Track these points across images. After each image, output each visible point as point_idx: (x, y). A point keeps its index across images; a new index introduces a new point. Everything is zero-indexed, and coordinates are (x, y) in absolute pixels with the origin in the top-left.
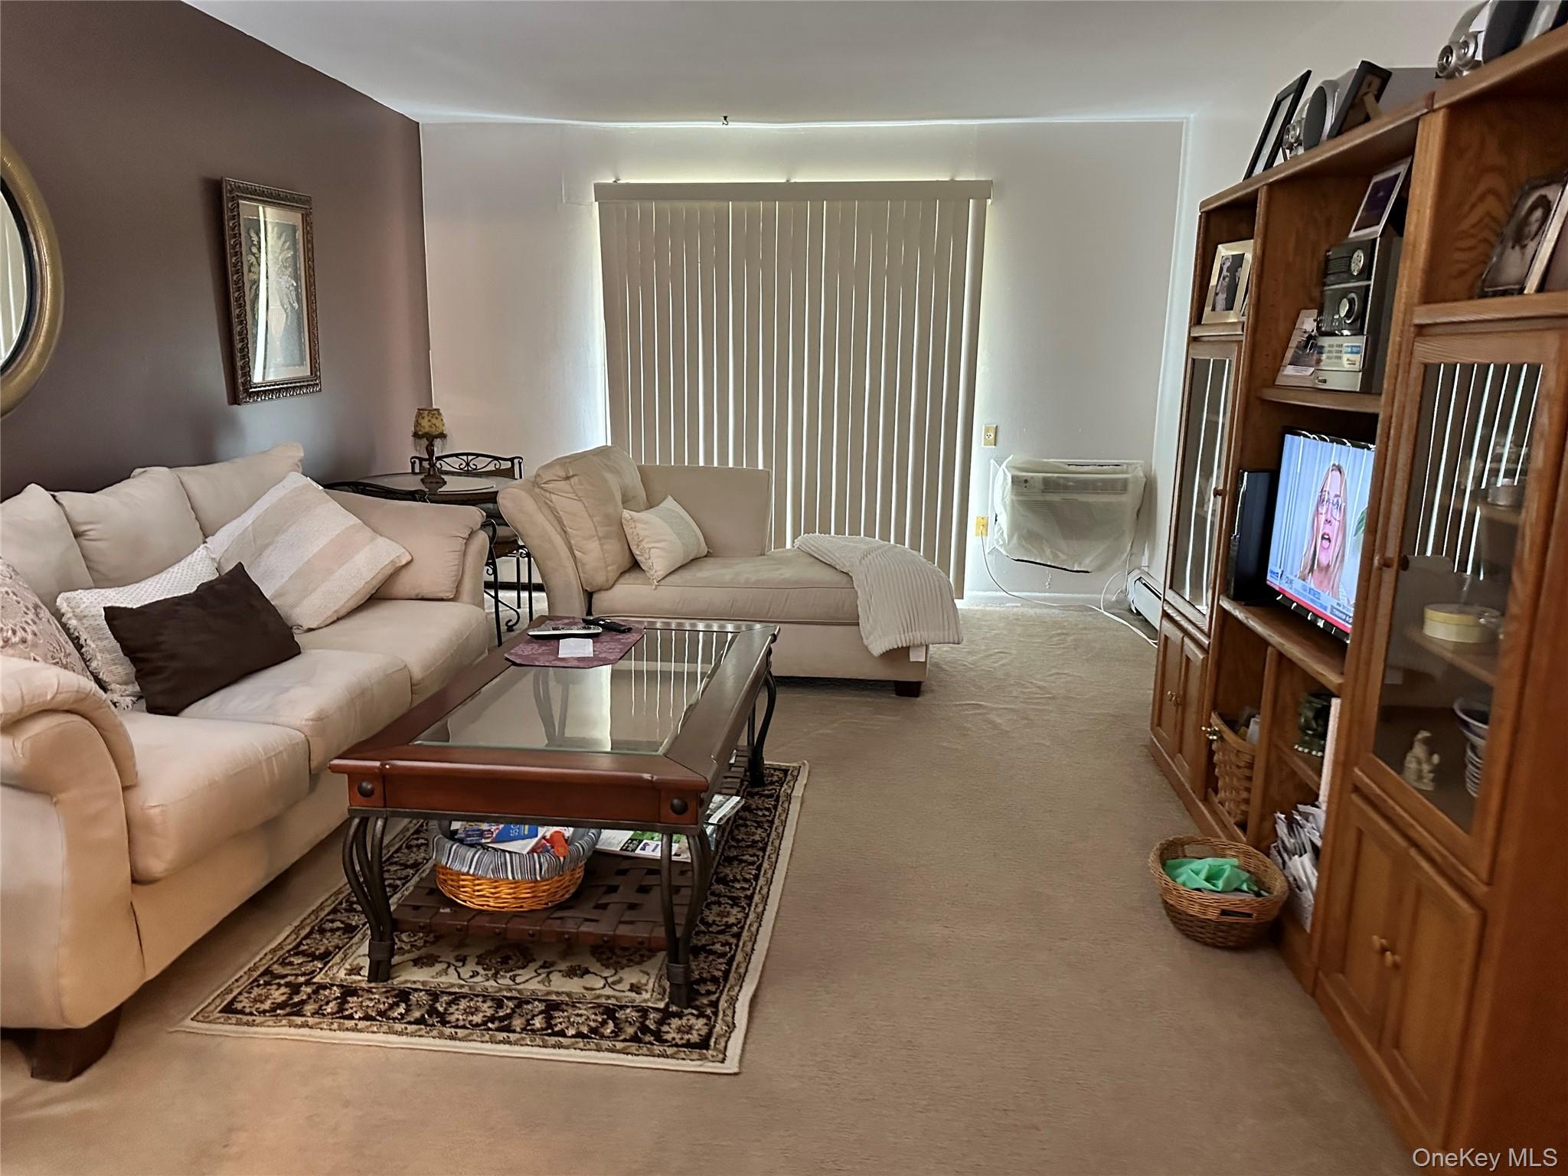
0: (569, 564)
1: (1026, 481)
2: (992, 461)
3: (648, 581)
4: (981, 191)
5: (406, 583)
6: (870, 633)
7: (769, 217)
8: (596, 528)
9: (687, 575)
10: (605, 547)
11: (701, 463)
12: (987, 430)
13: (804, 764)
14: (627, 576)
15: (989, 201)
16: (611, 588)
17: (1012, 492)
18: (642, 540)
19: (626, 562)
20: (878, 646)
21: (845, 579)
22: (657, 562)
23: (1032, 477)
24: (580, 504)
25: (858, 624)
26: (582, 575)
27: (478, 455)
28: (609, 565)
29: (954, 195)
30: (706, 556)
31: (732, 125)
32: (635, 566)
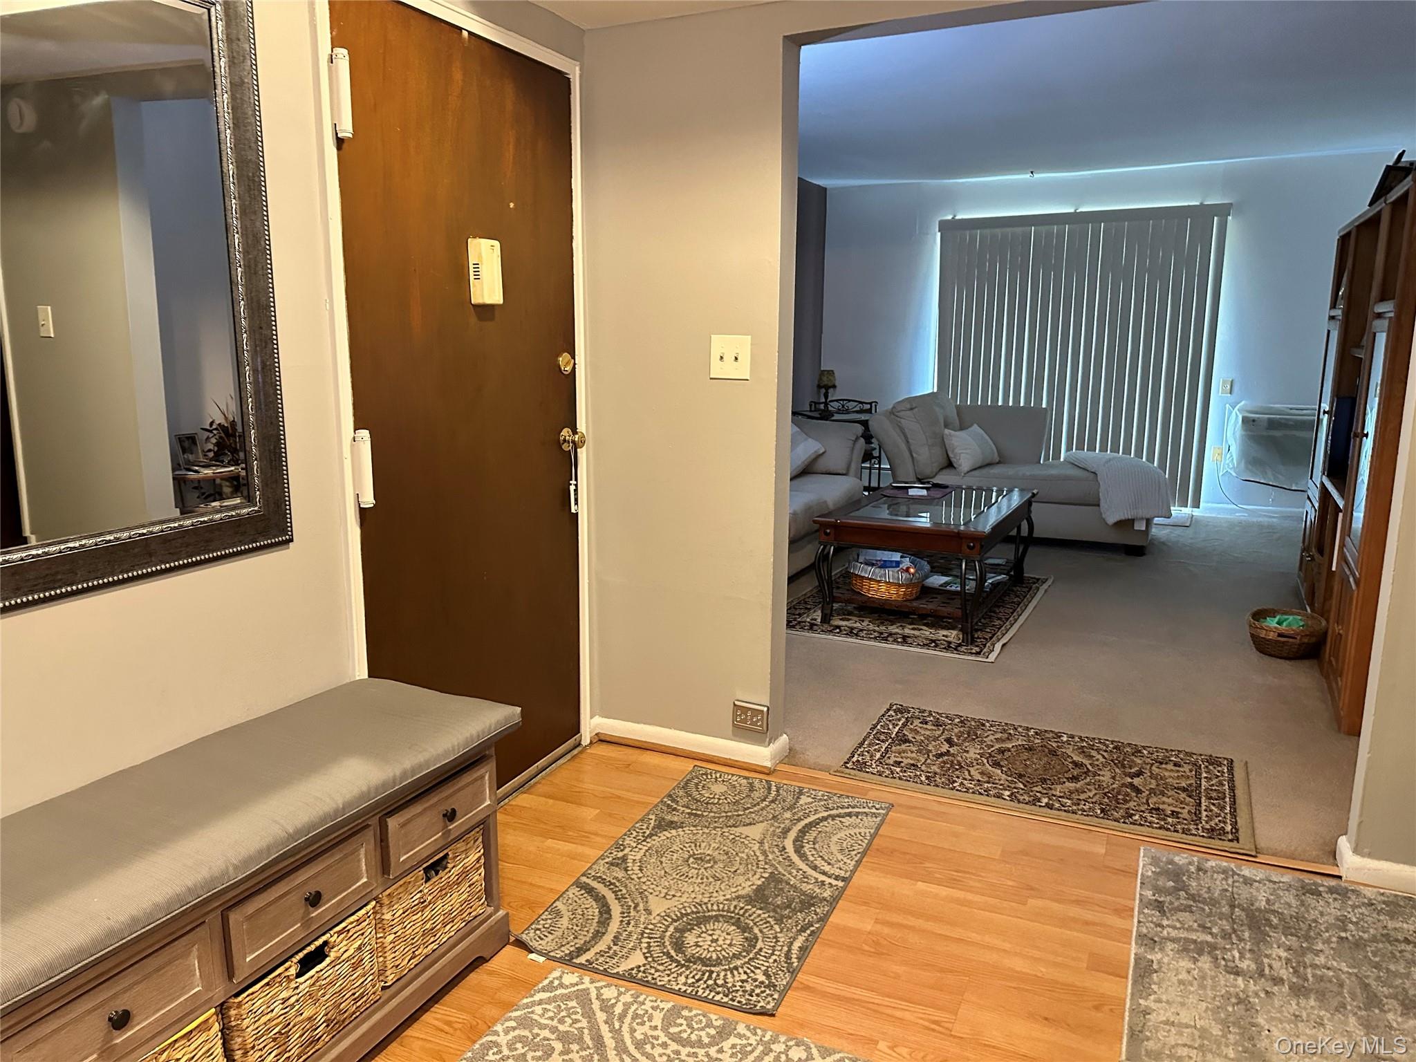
0: (909, 461)
1: (1254, 421)
2: (1227, 405)
3: (959, 474)
4: (1223, 211)
5: (822, 465)
6: (1107, 510)
7: (1061, 235)
8: (927, 439)
9: (984, 471)
10: (932, 452)
11: (1000, 403)
12: (1224, 382)
13: (1049, 577)
14: (944, 471)
15: (1230, 218)
16: (934, 477)
17: (1242, 427)
18: (955, 448)
19: (944, 462)
20: (1112, 518)
21: (1093, 476)
22: (965, 462)
23: (1258, 418)
24: (918, 425)
25: (1099, 505)
26: (917, 468)
27: (849, 401)
28: (935, 463)
29: (1202, 215)
30: (997, 464)
31: (1036, 176)
32: (950, 465)
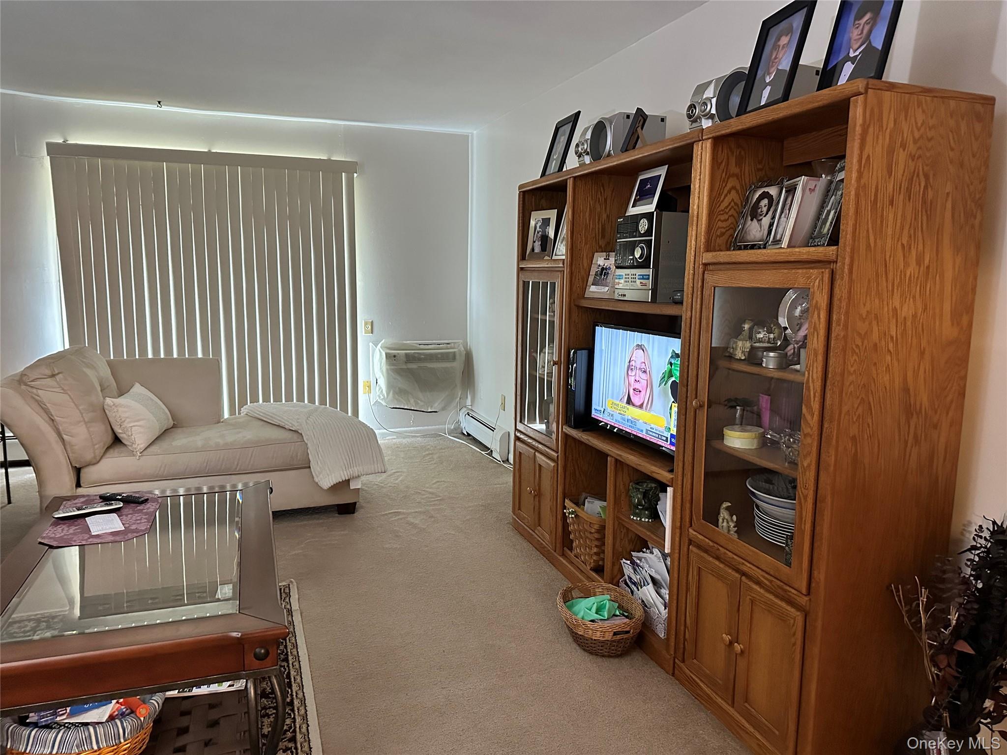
1: (395, 356)
2: (371, 344)
3: (132, 453)
4: (350, 168)
6: (320, 474)
7: (196, 175)
8: (82, 414)
9: (164, 444)
10: (91, 429)
11: (150, 356)
12: (366, 324)
13: (291, 582)
14: (111, 451)
15: (355, 175)
16: (98, 462)
17: (387, 363)
18: (124, 421)
19: (109, 439)
20: (327, 482)
21: (295, 436)
22: (138, 437)
23: (398, 354)
24: (66, 397)
25: (310, 467)
26: (70, 455)
28: (96, 444)
29: (332, 169)
30: (172, 428)
31: (164, 108)
32: (117, 441)
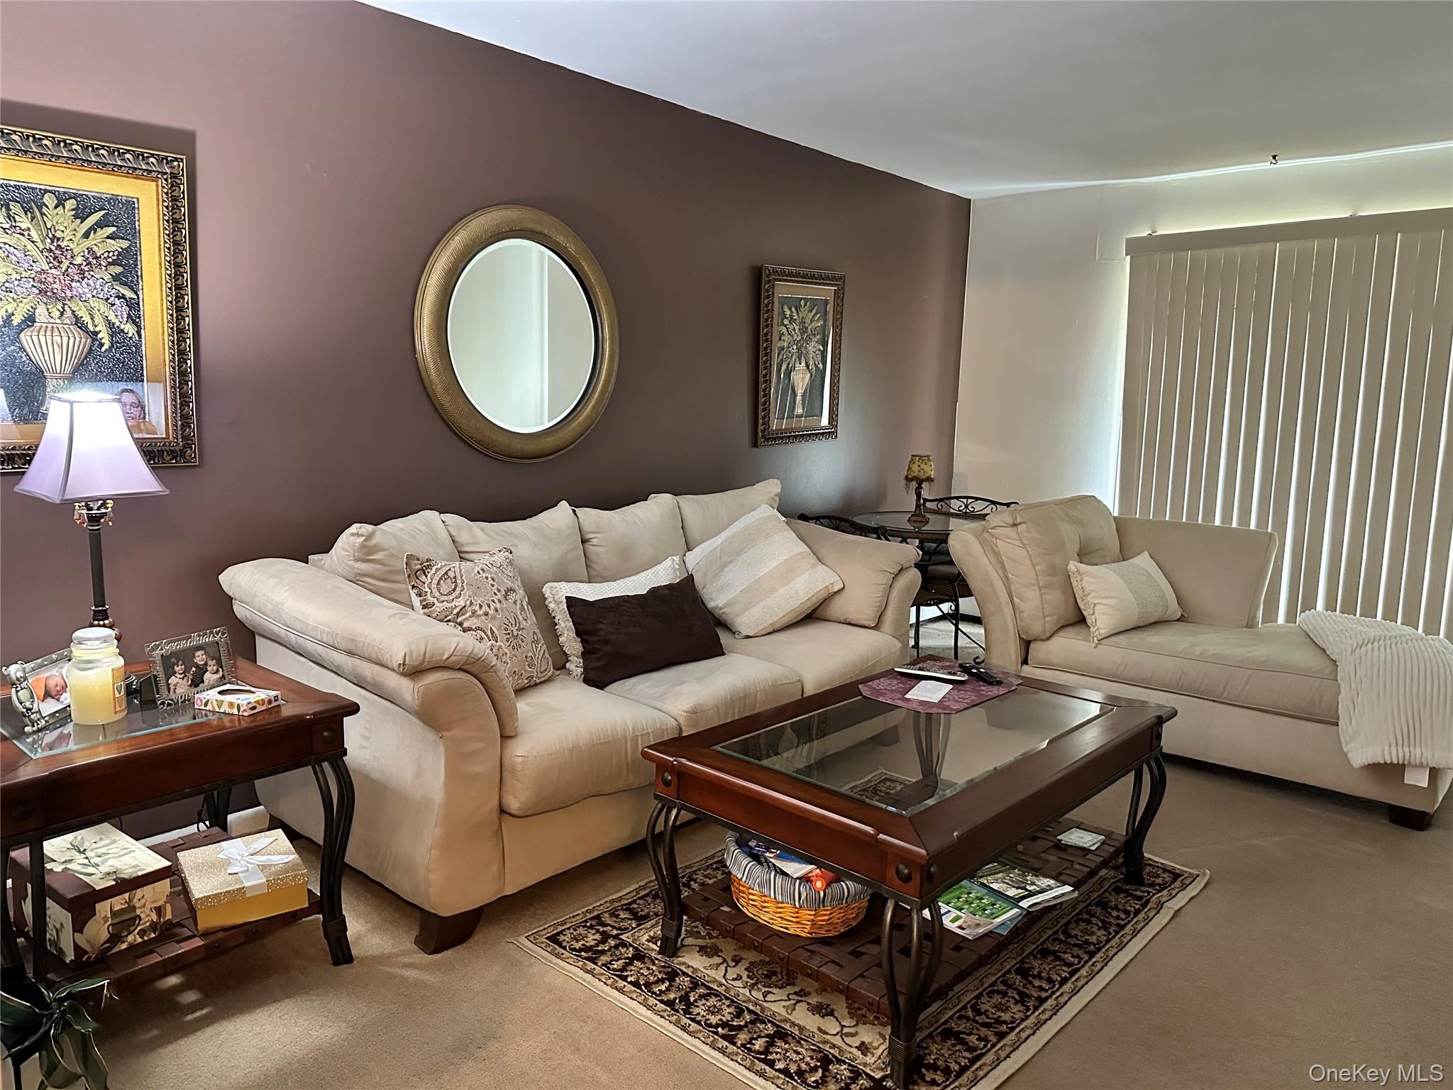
0: (1008, 611)
3: (1091, 637)
5: (838, 608)
6: (1352, 739)
7: (1324, 256)
8: (1037, 575)
9: (1136, 637)
10: (1047, 597)
13: (1204, 874)
14: (1069, 629)
16: (1048, 639)
18: (1088, 594)
19: (1070, 615)
20: (1361, 756)
22: (1102, 619)
24: (1023, 552)
25: (1337, 725)
26: (1019, 622)
28: (1048, 616)
30: (1178, 620)
31: (1282, 164)
32: (1080, 620)
